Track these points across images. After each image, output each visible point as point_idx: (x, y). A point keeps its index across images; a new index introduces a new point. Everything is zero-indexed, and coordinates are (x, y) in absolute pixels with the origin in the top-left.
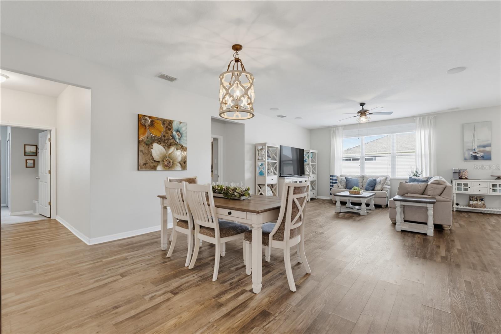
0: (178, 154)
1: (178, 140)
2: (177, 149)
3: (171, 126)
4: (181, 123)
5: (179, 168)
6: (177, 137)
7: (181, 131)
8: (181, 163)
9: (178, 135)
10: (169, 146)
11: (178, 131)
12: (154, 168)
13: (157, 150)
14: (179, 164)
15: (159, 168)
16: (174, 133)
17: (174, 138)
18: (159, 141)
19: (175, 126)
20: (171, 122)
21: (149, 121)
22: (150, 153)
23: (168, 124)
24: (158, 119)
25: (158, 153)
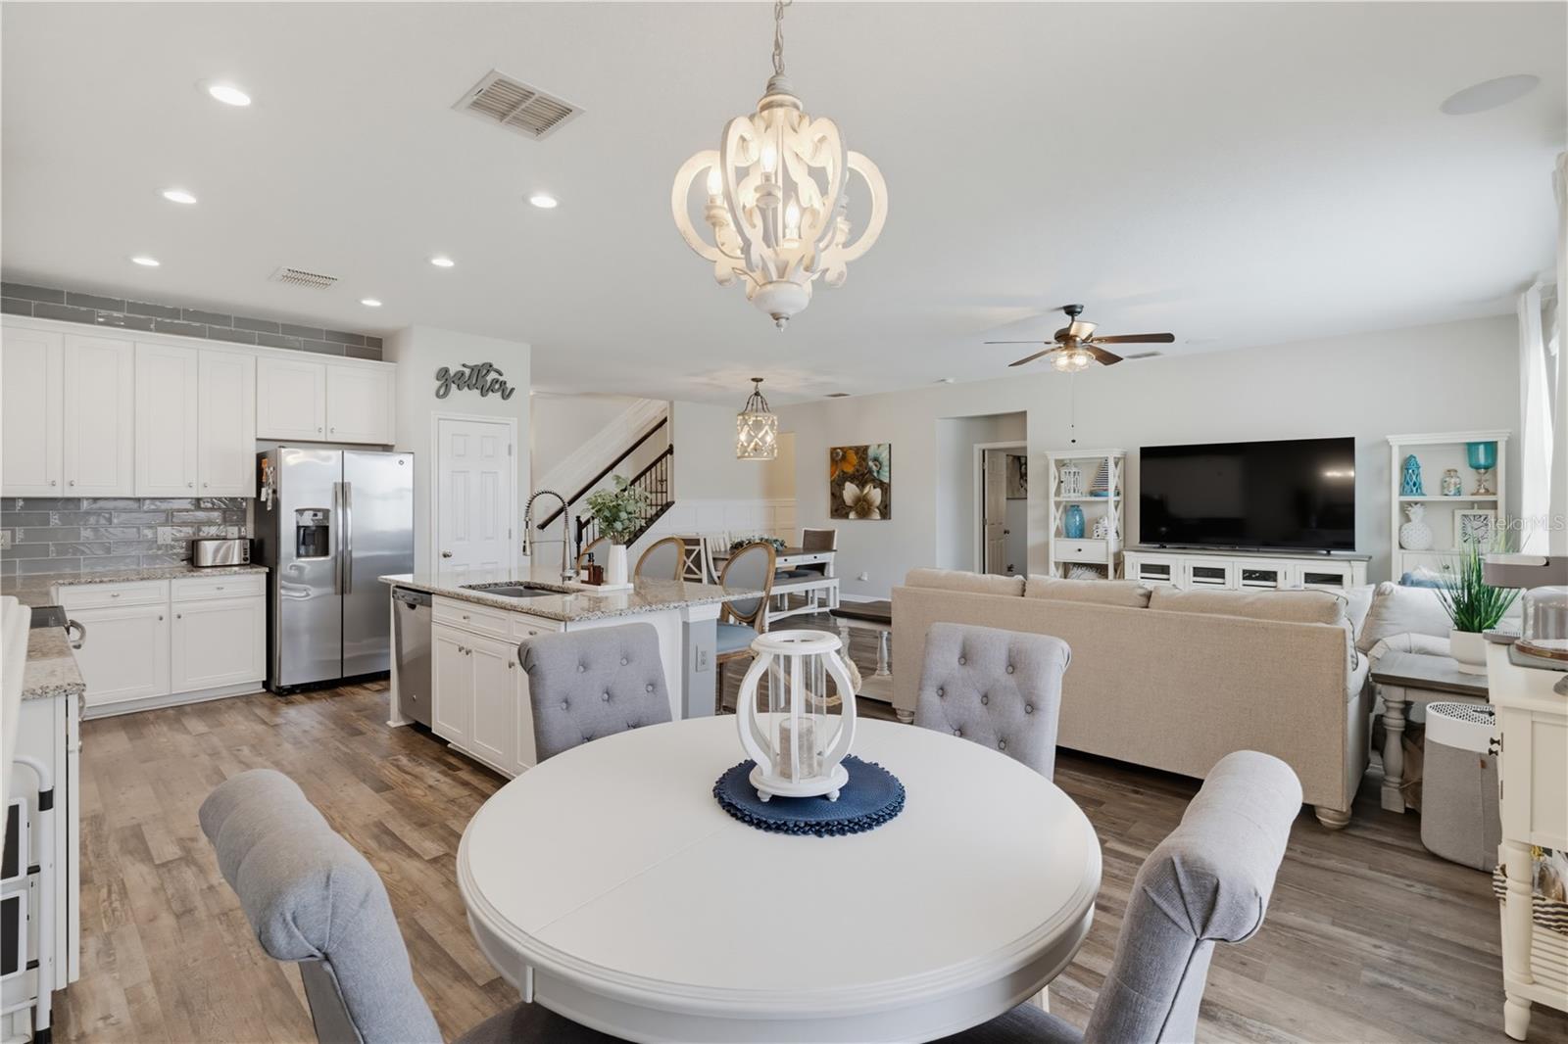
0: (875, 495)
1: (875, 474)
2: (875, 487)
3: (867, 454)
4: (879, 446)
5: (877, 515)
6: (874, 468)
7: (880, 459)
8: (881, 508)
9: (876, 466)
10: (862, 485)
11: (876, 460)
12: (846, 516)
13: (850, 491)
14: (877, 511)
15: (852, 515)
16: (871, 463)
17: (870, 471)
18: (852, 478)
19: (871, 453)
20: (866, 448)
21: (841, 454)
22: (841, 496)
23: (862, 451)
24: (850, 448)
25: (851, 494)
